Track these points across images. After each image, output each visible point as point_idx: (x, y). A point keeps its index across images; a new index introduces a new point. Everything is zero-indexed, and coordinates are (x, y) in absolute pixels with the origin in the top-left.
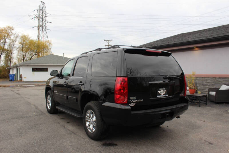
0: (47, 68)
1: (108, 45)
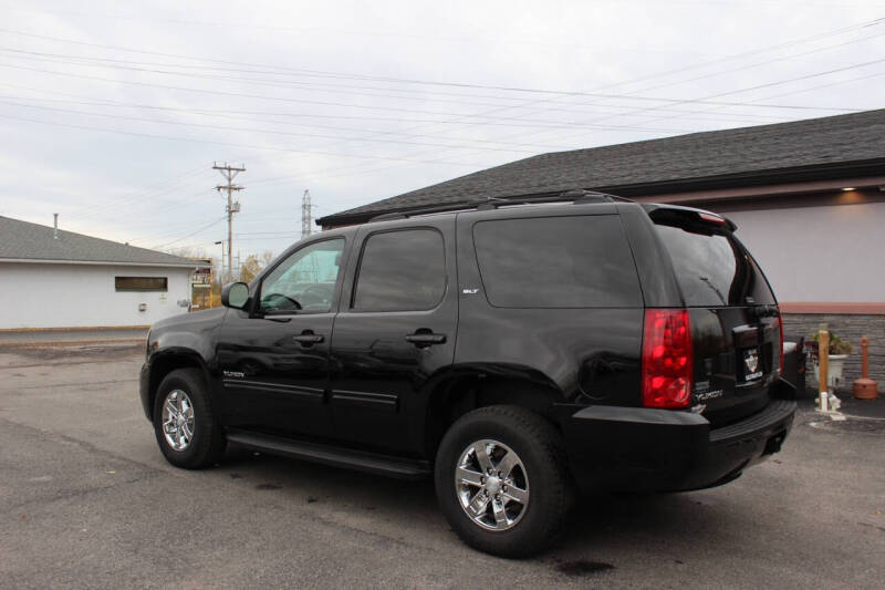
1: (230, 188)
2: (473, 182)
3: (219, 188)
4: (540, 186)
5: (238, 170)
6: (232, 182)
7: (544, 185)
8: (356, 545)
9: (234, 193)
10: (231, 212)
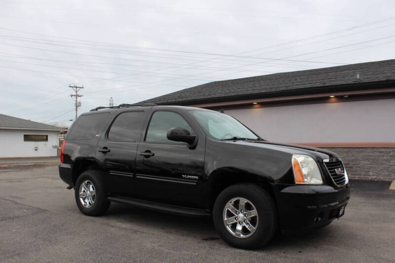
0: (47, 136)
1: (77, 96)
2: (182, 94)
3: (72, 96)
4: (209, 95)
5: (80, 88)
6: (78, 93)
7: (210, 95)
8: (124, 233)
9: (78, 98)
10: (77, 107)
